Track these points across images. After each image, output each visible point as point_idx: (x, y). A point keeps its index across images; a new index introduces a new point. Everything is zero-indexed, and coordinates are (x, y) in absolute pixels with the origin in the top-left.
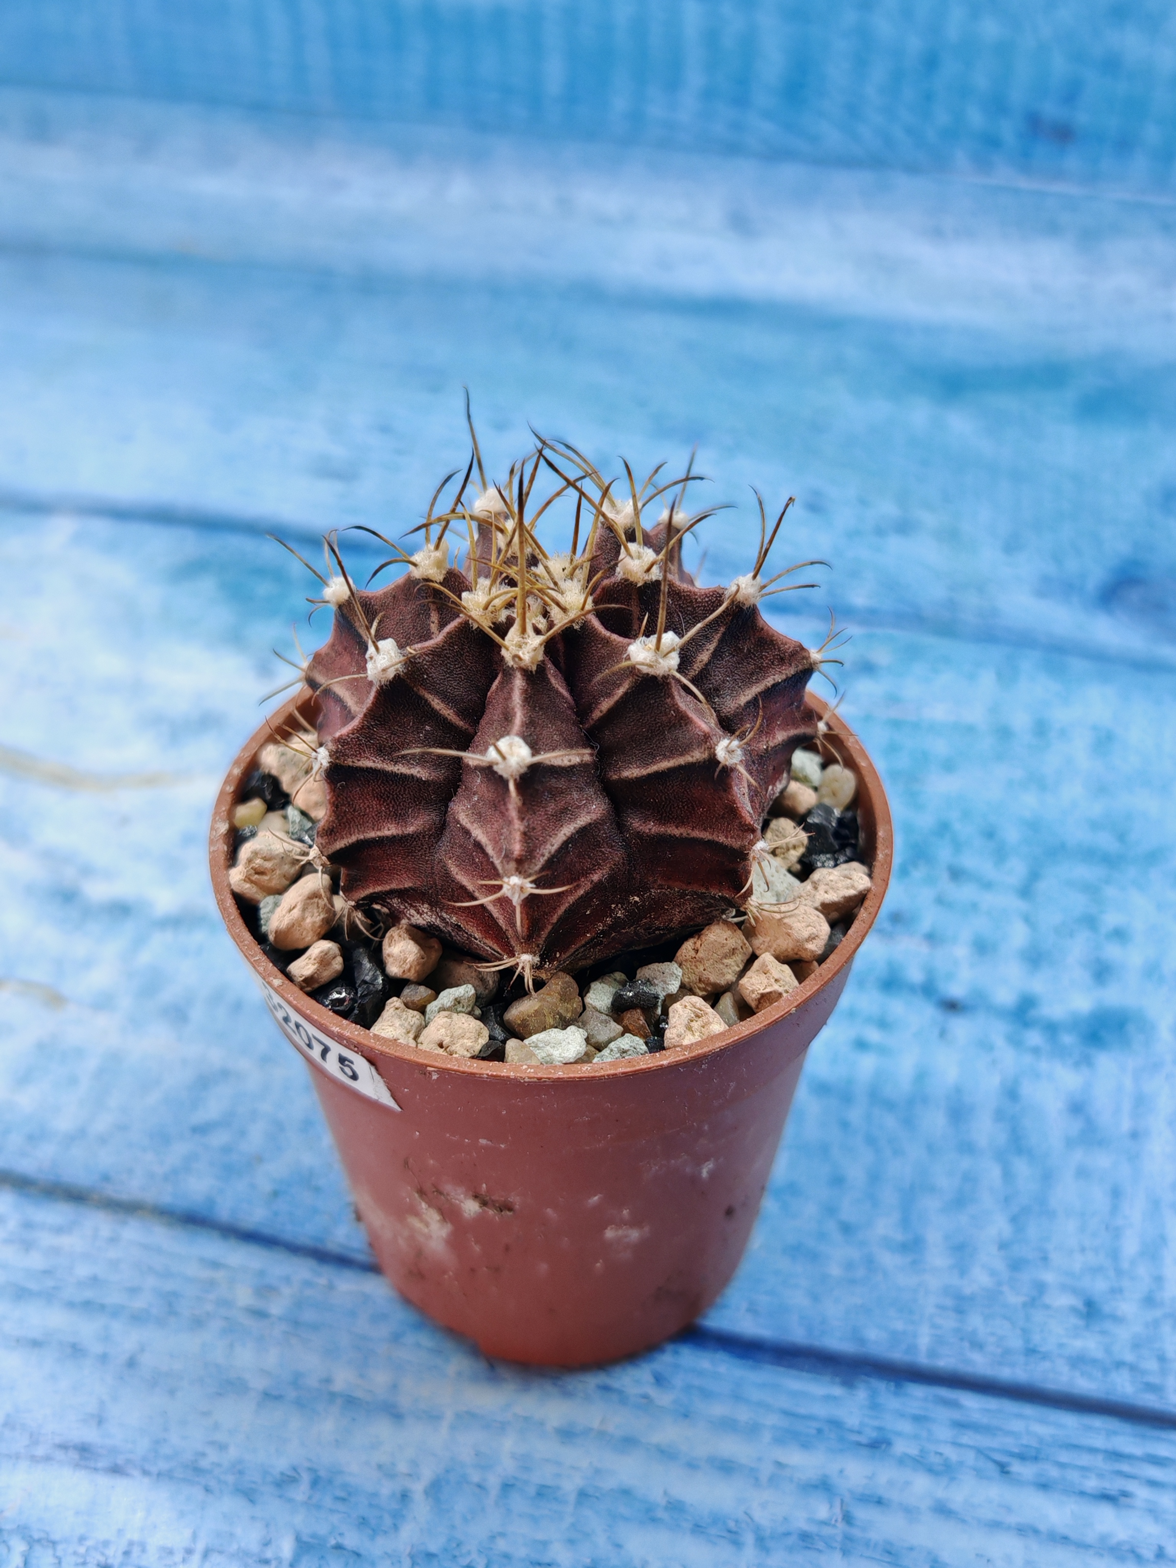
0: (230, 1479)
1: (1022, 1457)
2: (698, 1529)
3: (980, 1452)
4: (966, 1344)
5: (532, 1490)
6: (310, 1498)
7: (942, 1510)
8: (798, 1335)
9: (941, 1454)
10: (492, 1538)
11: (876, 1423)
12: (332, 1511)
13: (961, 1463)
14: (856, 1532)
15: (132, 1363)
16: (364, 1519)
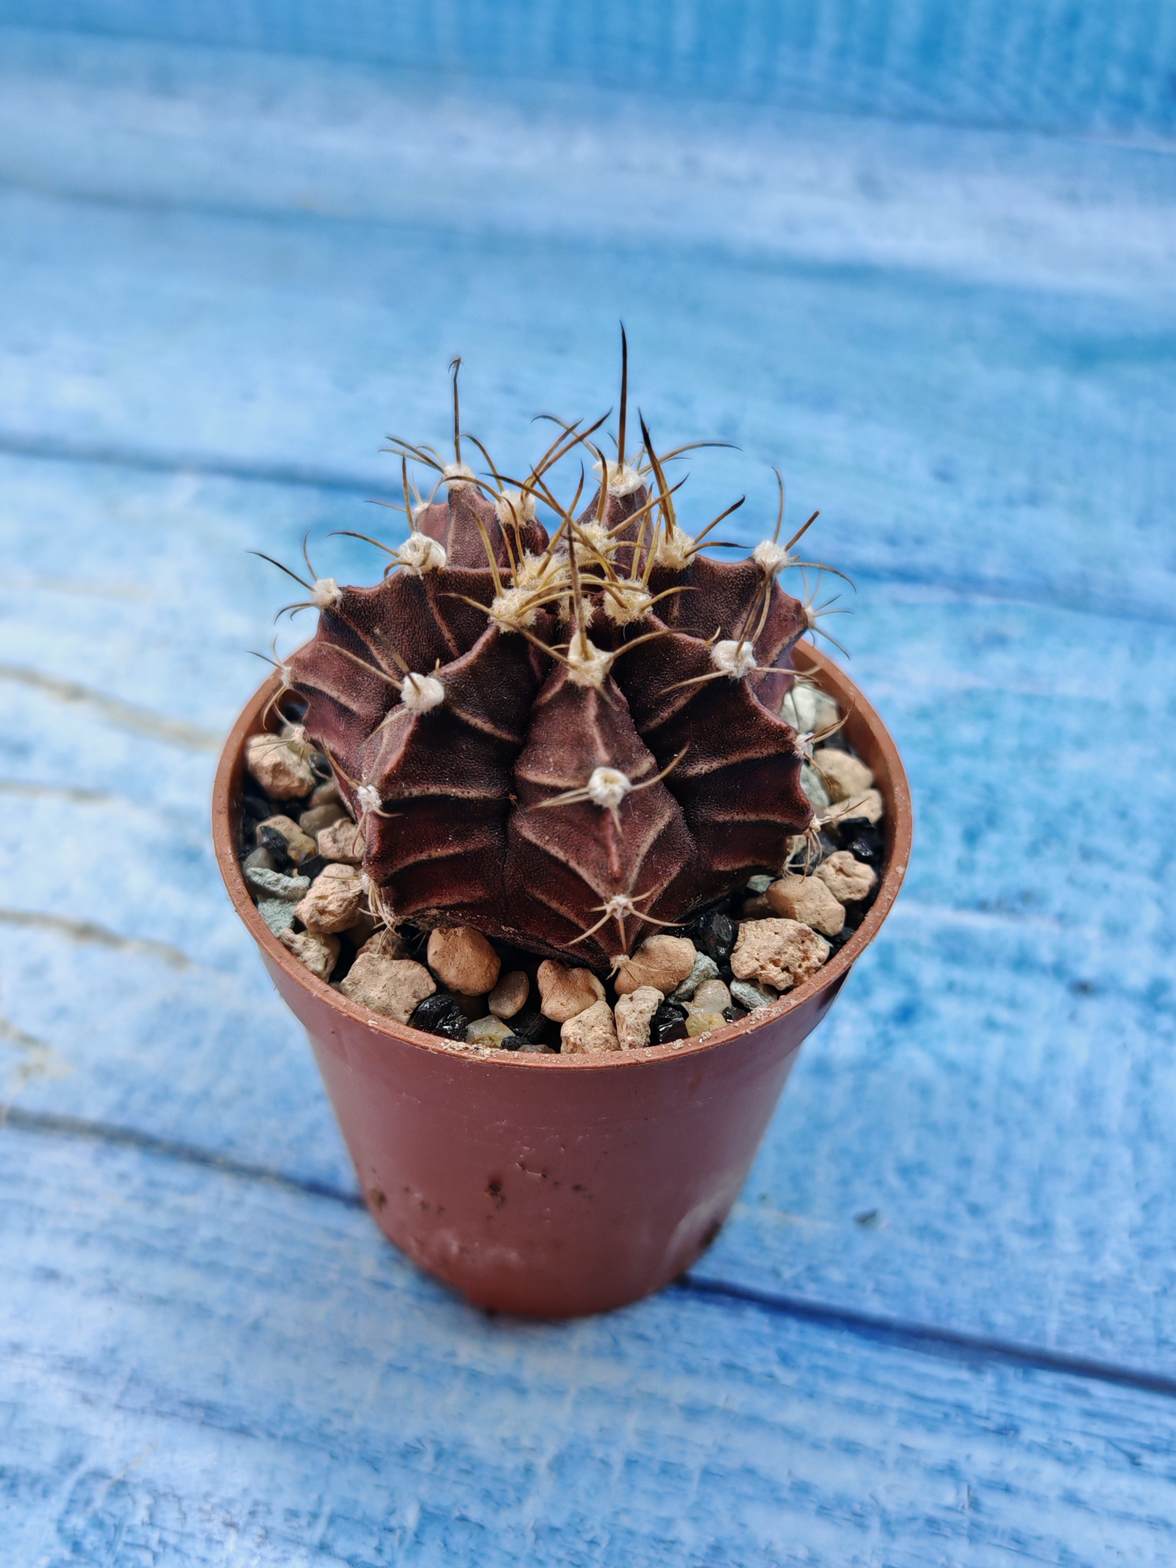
0: (356, 1447)
1: (1153, 1449)
2: (823, 1511)
3: (1110, 1442)
4: (1096, 1332)
5: (655, 1467)
6: (434, 1469)
7: (1072, 1499)
8: (925, 1317)
9: (1070, 1443)
10: (616, 1513)
11: (1003, 1409)
12: (455, 1483)
13: (1090, 1453)
14: (983, 1519)
15: (256, 1327)
16: (487, 1492)
